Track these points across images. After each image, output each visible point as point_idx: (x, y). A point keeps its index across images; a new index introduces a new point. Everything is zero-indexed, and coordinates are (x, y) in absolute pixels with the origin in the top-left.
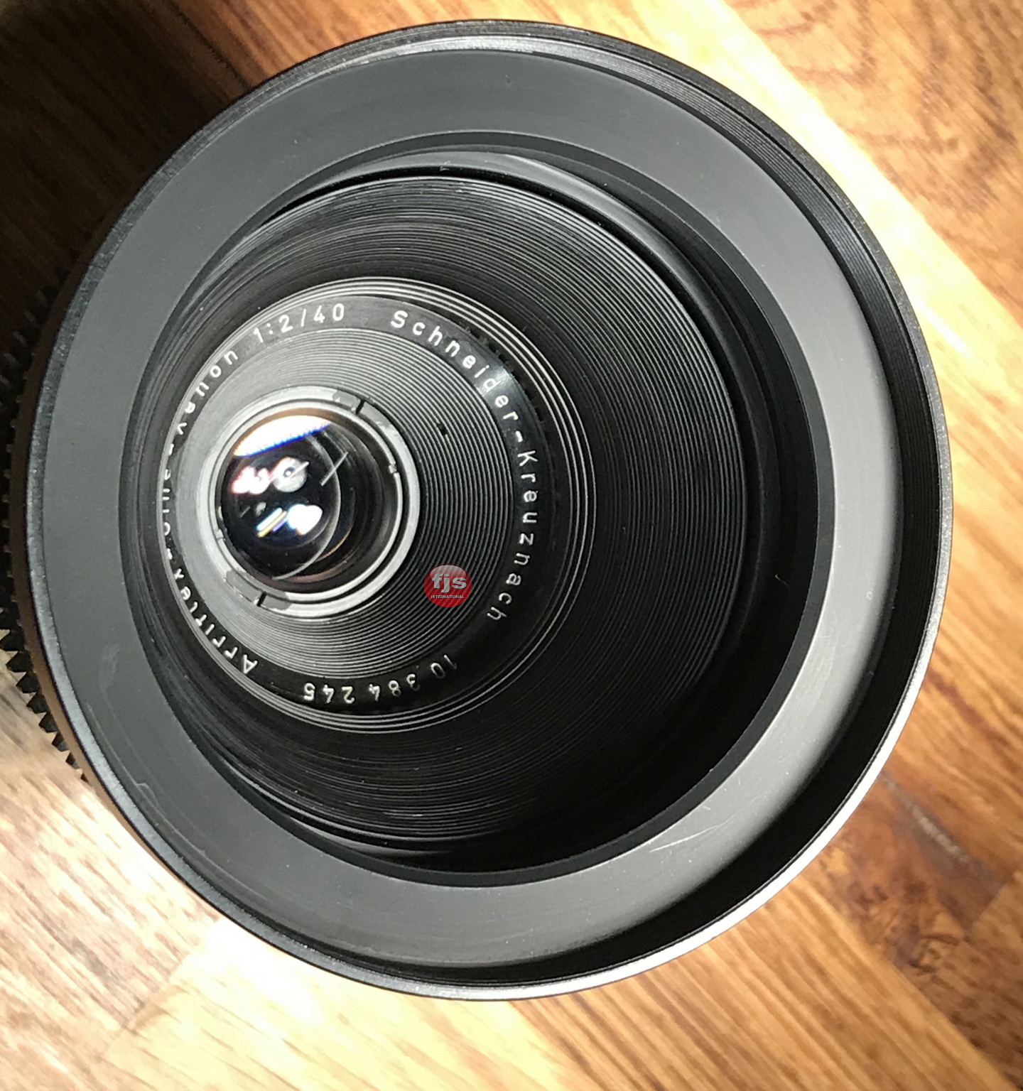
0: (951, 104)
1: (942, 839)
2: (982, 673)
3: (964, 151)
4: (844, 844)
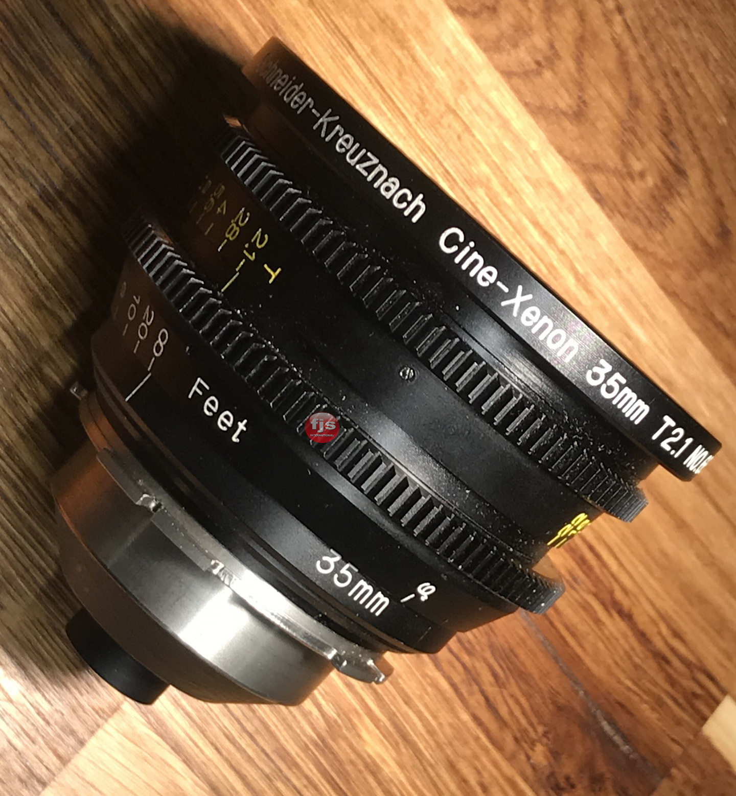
1: (617, 738)
2: (652, 604)
3: (650, 181)
4: (545, 740)
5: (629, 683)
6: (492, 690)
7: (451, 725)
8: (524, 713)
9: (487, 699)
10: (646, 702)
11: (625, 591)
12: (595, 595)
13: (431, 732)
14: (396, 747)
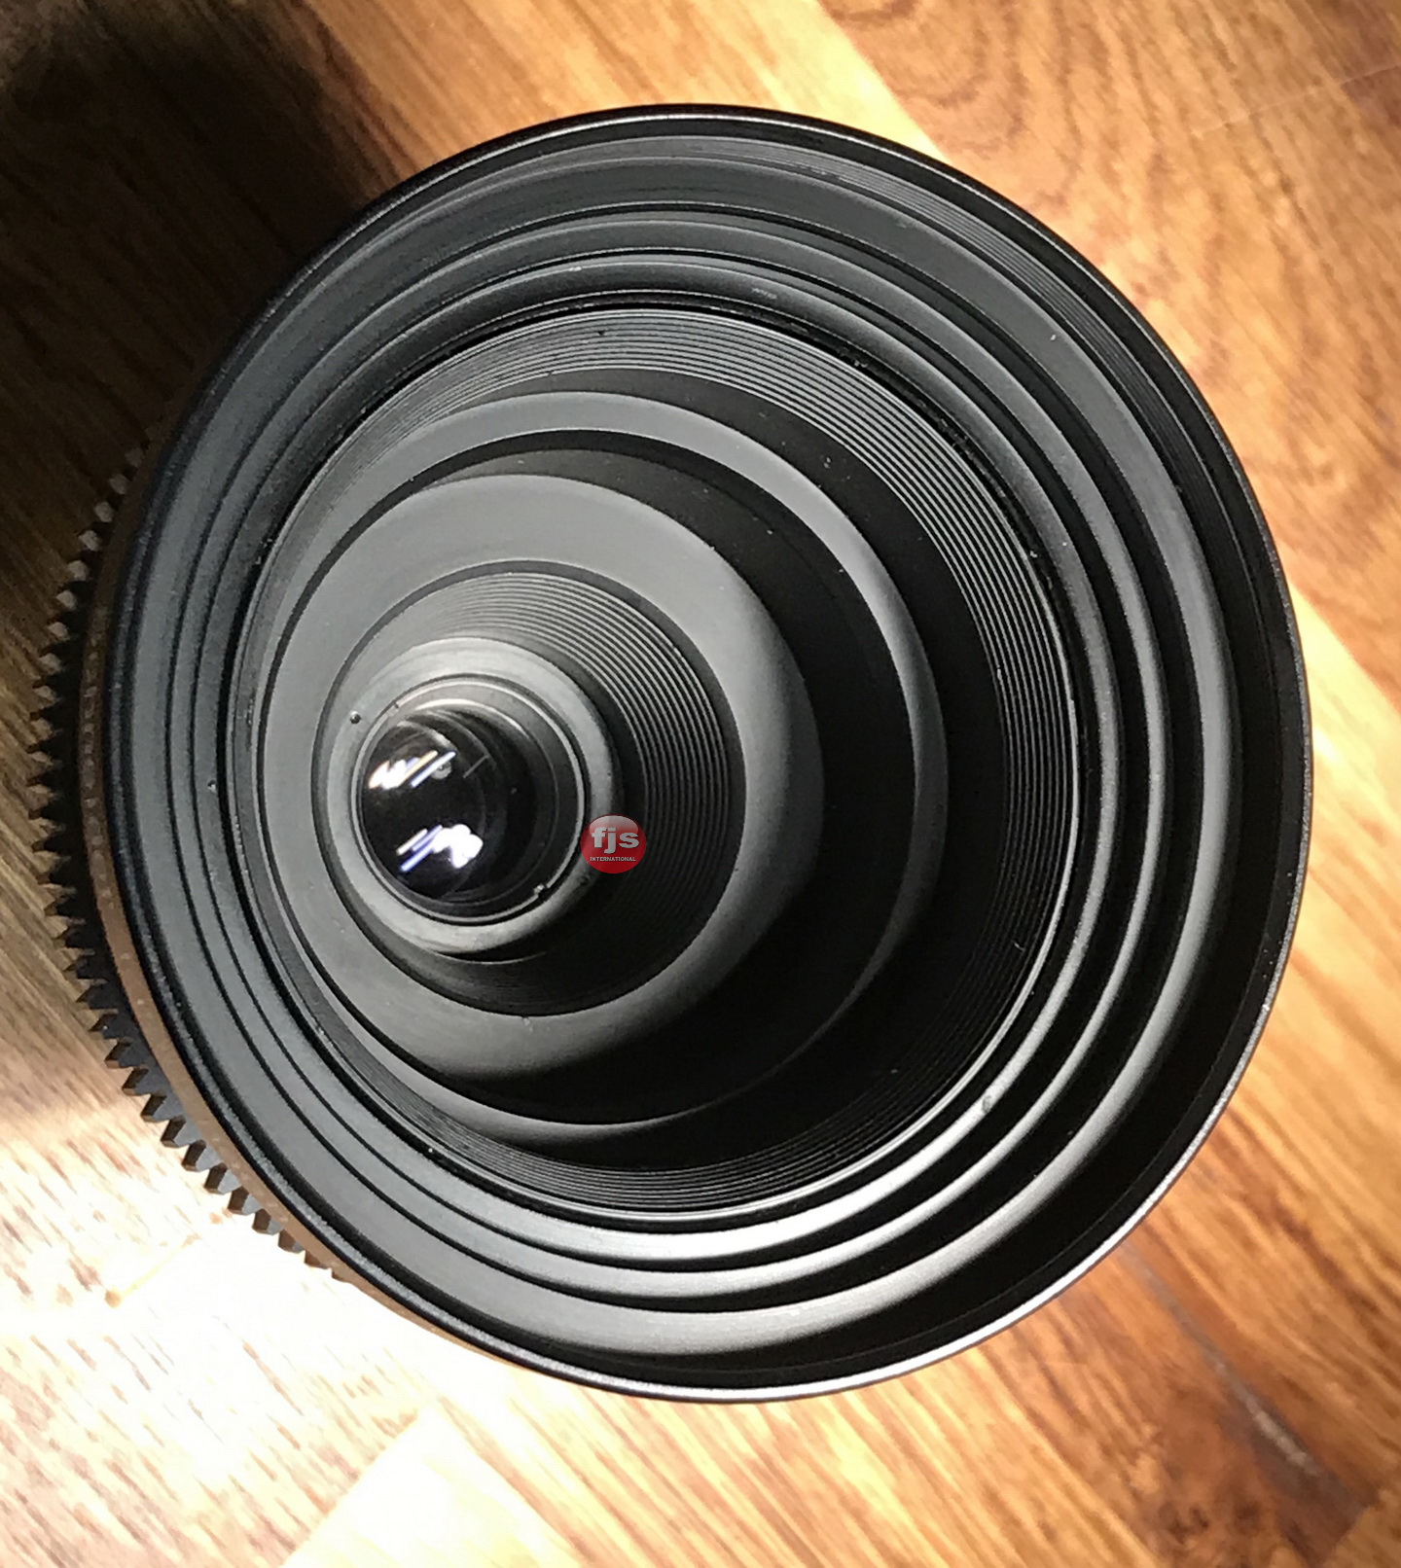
0: (1328, 418)
1: (1284, 1442)
2: (1346, 1211)
3: (1342, 481)
4: (1155, 1448)
5: (1302, 1346)
6: (1060, 1367)
7: (990, 1427)
8: (1119, 1405)
9: (1052, 1382)
10: (1337, 1379)
11: (1298, 1190)
12: (1245, 1199)
13: (954, 1440)
14: (894, 1468)
